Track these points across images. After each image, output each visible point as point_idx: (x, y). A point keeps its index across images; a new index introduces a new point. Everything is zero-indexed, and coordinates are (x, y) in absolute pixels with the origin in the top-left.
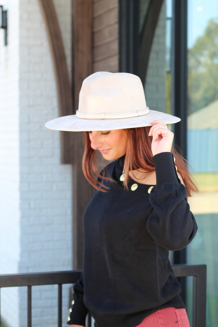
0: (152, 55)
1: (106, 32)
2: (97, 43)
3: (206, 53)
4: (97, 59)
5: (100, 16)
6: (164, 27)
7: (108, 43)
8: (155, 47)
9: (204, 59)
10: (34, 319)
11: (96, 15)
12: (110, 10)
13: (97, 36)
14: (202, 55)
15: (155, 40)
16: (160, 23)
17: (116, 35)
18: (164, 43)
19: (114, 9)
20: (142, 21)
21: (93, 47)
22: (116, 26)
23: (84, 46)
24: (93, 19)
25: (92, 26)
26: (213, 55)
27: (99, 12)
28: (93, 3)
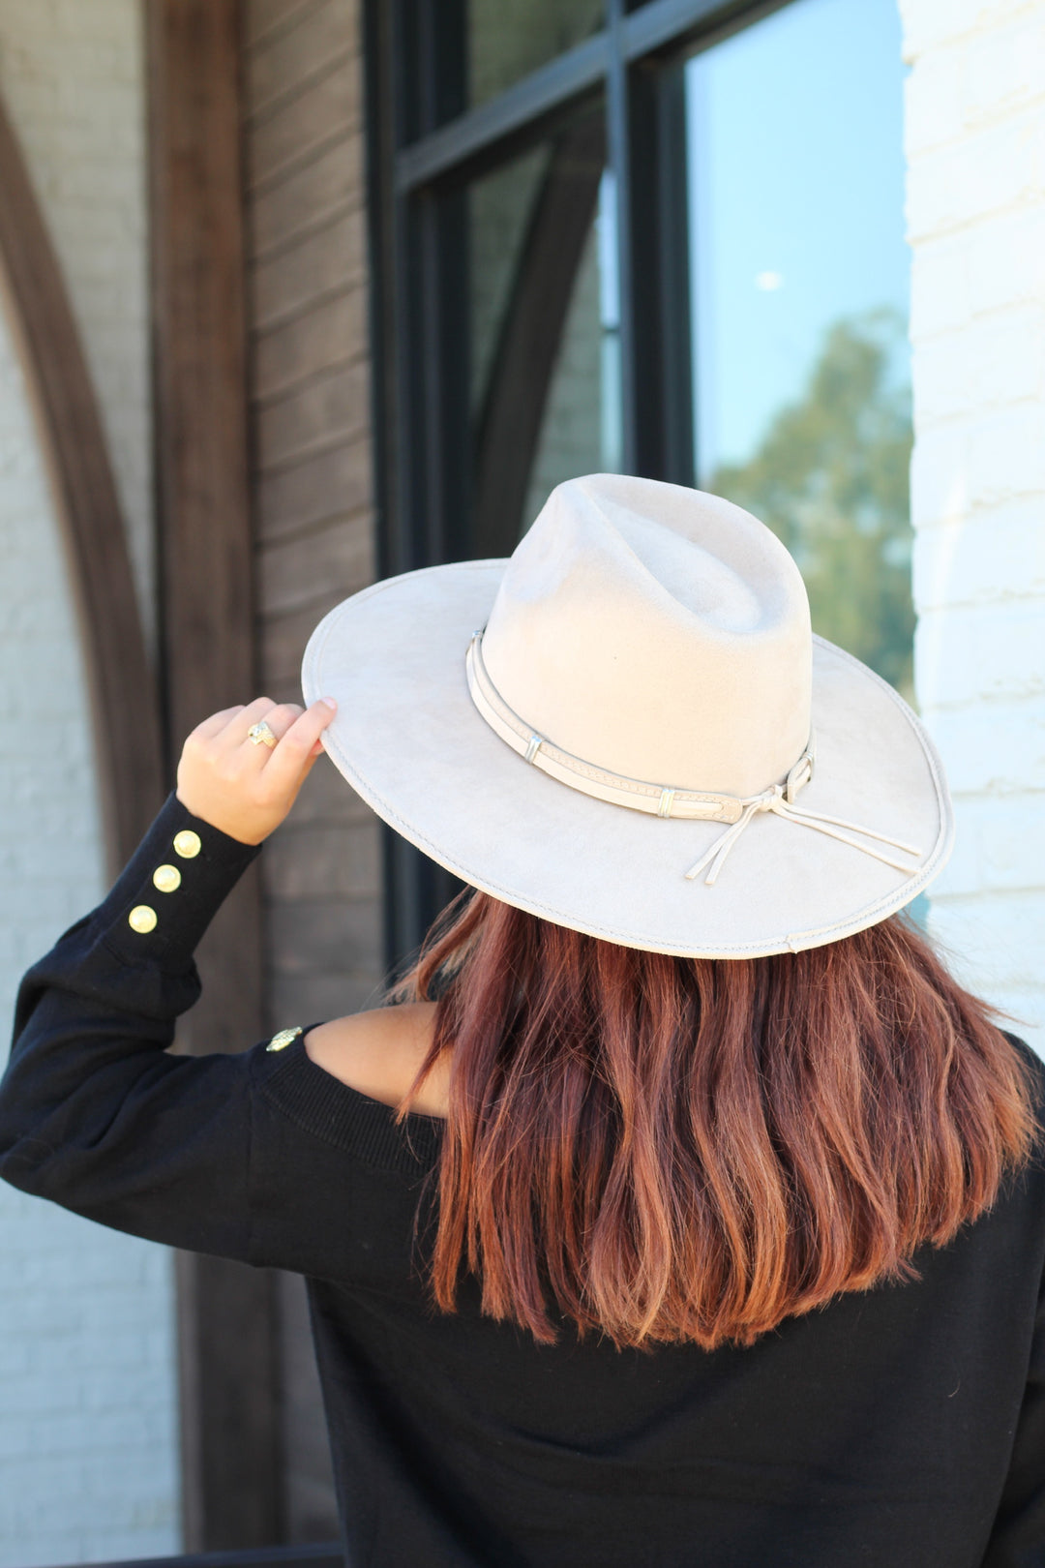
1: (314, 402)
2: (273, 456)
3: (822, 482)
4: (273, 530)
5: (283, 327)
6: (594, 374)
7: (326, 453)
11: (265, 320)
12: (331, 299)
13: (270, 423)
14: (801, 492)
16: (574, 352)
17: (359, 417)
18: (595, 448)
19: (346, 290)
20: (482, 347)
21: (253, 475)
22: (361, 374)
23: (212, 470)
24: (252, 339)
25: (247, 375)
26: (852, 495)
27: (278, 305)
28: (249, 264)
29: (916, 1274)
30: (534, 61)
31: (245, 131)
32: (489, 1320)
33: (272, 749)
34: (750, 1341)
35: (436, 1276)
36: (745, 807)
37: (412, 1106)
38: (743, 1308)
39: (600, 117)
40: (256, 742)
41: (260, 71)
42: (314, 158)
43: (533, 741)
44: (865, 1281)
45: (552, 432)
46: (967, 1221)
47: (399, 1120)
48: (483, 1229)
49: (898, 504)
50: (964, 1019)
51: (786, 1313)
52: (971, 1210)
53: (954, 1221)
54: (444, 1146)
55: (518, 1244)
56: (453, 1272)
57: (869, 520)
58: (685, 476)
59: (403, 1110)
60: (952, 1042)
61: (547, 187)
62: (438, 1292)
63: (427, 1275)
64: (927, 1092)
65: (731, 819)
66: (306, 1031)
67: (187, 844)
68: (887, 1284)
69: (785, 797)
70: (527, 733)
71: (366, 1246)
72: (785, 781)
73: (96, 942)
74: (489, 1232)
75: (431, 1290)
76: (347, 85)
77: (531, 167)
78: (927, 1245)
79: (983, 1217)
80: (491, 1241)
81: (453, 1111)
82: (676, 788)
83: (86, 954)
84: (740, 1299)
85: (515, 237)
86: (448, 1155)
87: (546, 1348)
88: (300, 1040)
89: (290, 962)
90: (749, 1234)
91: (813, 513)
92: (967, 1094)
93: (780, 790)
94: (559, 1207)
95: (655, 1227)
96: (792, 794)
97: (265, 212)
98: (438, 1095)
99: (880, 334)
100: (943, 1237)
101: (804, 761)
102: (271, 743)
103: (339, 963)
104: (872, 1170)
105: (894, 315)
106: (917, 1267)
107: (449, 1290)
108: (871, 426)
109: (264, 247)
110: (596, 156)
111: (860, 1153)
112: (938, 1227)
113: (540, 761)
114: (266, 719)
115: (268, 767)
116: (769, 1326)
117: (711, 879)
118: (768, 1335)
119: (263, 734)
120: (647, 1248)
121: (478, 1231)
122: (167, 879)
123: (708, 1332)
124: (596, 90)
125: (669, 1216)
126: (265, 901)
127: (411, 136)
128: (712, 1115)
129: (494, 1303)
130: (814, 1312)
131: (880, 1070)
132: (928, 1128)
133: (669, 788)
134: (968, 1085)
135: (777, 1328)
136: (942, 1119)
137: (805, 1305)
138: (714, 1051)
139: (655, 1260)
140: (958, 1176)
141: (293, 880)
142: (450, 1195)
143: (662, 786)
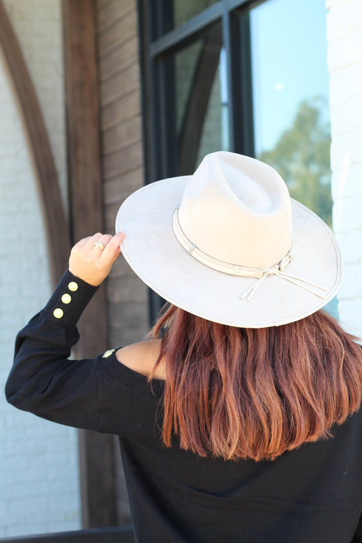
1: (122, 130)
2: (108, 150)
3: (298, 156)
4: (108, 175)
5: (111, 105)
6: (219, 120)
7: (126, 148)
11: (105, 102)
12: (128, 95)
13: (107, 138)
14: (291, 160)
16: (212, 112)
17: (138, 135)
18: (220, 145)
19: (132, 92)
20: (180, 111)
21: (101, 156)
22: (138, 121)
23: (87, 153)
24: (101, 109)
25: (99, 121)
26: (308, 161)
27: (110, 97)
28: (99, 83)
29: (331, 436)
30: (196, 11)
31: (97, 36)
32: (183, 450)
33: (103, 250)
34: (273, 459)
35: (164, 433)
36: (264, 273)
37: (153, 376)
38: (268, 448)
39: (220, 31)
40: (97, 248)
41: (102, 16)
42: (120, 46)
43: (191, 247)
44: (314, 438)
45: (205, 140)
46: (349, 415)
47: (149, 381)
48: (179, 418)
49: (326, 164)
50: (348, 344)
51: (285, 449)
52: (351, 411)
53: (345, 415)
54: (165, 389)
55: (192, 423)
56: (169, 432)
57: (314, 169)
58: (251, 154)
59: (150, 377)
60: (344, 352)
61: (202, 55)
62: (165, 439)
63: (161, 433)
64: (335, 371)
65: (259, 277)
66: (116, 351)
67: (73, 286)
68: (322, 439)
69: (279, 269)
70: (190, 244)
71: (139, 425)
72: (280, 263)
73: (42, 322)
74: (182, 419)
75: (162, 439)
76: (132, 20)
77: (197, 48)
78: (335, 424)
79: (355, 413)
80: (182, 422)
81: (167, 377)
82: (240, 266)
83: (39, 326)
84: (267, 444)
85: (191, 72)
86: (166, 392)
87: (203, 458)
88: (114, 353)
89: (117, 324)
90: (269, 421)
91: (295, 167)
92: (350, 370)
93: (277, 267)
94: (204, 410)
95: (234, 419)
96: (282, 268)
97: (104, 65)
98: (162, 372)
99: (318, 105)
100: (341, 421)
101: (288, 256)
102: (102, 248)
103: (133, 324)
104: (315, 399)
105: (324, 99)
106: (332, 433)
107: (169, 439)
108: (315, 137)
109: (104, 77)
110: (219, 43)
111: (311, 394)
112: (339, 418)
113: (194, 254)
114: (100, 240)
115: (101, 256)
116: (279, 454)
117: (249, 299)
118: (278, 456)
119: (99, 245)
120: (231, 427)
121: (177, 418)
122: (66, 299)
123: (255, 455)
124: (219, 20)
125: (238, 415)
126: (107, 303)
127: (155, 38)
128: (254, 380)
129: (184, 444)
130: (295, 449)
131: (317, 364)
132: (335, 384)
133: (237, 265)
134: (350, 367)
135: (282, 455)
136: (341, 380)
137: (292, 447)
138: (254, 358)
139: (234, 431)
140: (347, 400)
141: (118, 295)
142: (168, 406)
143: (234, 265)
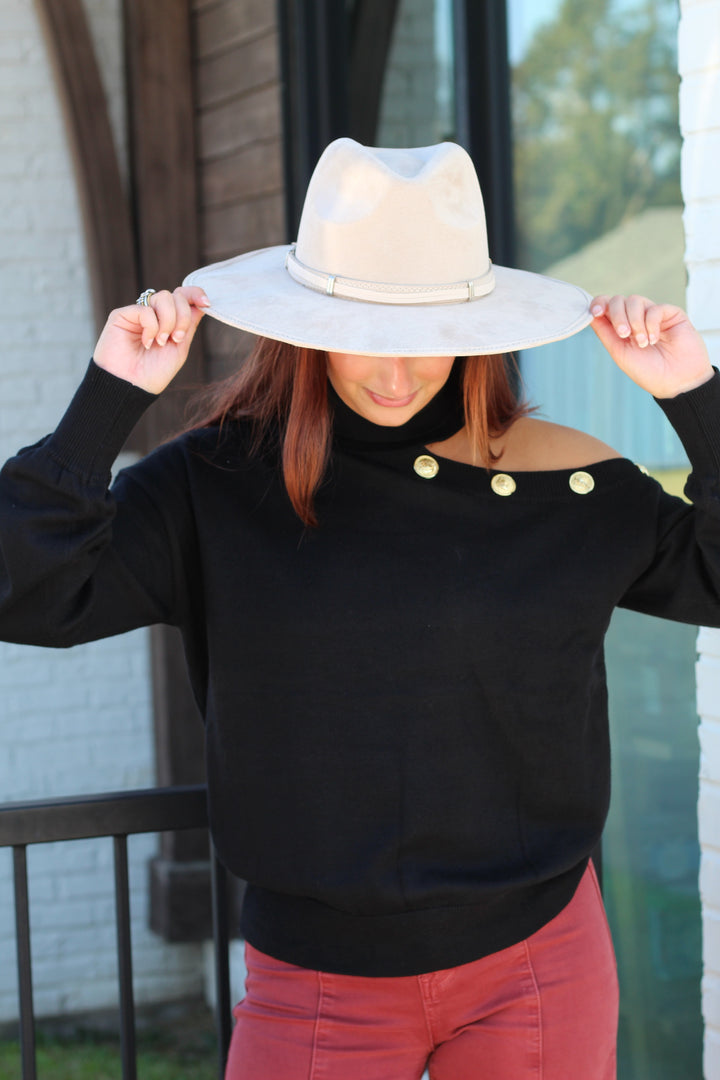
0: (393, 83)
1: (237, 10)
2: (207, 49)
3: (568, 76)
4: (209, 99)
7: (247, 44)
8: (400, 54)
9: (562, 96)
10: (38, 969)
13: (205, 24)
14: (553, 84)
15: (401, 30)
17: (269, 19)
18: (430, 41)
21: (194, 62)
23: (165, 57)
126: (207, 357)
141: (226, 343)
